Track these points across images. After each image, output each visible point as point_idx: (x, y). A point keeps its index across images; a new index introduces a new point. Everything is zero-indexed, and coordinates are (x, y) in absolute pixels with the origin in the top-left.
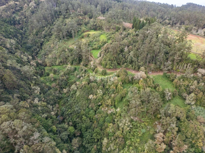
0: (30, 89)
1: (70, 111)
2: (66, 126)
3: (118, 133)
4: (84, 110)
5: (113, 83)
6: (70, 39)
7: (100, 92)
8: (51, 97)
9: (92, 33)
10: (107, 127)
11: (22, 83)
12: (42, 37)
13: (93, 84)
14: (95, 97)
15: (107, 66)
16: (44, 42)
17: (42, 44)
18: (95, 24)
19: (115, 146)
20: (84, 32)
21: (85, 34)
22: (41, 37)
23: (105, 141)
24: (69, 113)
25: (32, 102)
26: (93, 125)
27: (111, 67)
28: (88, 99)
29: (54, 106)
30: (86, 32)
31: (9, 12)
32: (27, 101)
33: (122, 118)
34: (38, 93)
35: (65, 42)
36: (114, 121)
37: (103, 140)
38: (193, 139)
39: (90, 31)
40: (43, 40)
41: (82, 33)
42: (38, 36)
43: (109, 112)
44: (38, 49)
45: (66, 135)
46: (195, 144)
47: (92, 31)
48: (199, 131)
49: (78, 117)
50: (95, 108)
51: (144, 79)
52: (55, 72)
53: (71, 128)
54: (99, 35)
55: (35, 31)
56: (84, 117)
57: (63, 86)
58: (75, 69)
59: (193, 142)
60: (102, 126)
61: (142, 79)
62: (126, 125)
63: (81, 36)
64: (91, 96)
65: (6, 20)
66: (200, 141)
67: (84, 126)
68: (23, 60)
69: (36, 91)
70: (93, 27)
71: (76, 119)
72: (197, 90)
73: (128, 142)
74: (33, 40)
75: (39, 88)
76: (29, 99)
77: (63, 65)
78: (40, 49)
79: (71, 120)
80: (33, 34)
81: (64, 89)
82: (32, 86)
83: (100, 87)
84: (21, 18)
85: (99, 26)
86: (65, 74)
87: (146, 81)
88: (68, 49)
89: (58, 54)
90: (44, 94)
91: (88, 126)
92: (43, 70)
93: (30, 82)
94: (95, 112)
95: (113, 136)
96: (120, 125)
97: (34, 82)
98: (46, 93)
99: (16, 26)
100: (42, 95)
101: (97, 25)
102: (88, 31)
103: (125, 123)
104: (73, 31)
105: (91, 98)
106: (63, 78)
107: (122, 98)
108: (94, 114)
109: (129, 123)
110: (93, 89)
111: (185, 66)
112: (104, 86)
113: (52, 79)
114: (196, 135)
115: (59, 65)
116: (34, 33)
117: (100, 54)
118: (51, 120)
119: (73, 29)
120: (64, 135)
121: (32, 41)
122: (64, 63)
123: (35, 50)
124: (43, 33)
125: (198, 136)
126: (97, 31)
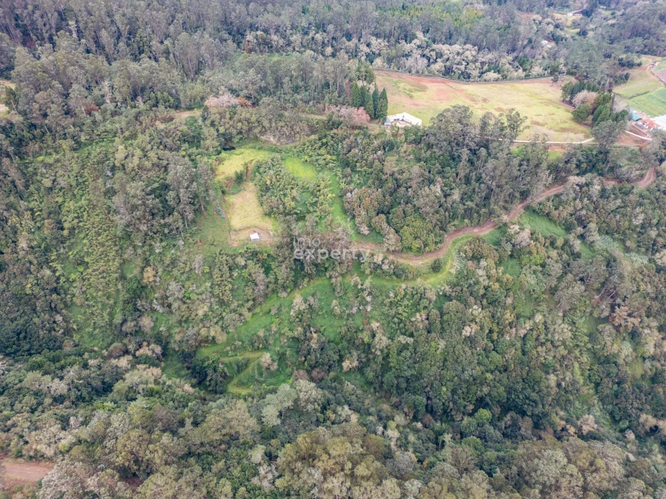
1: (446, 390)
7: (476, 311)
9: (232, 164)
12: (31, 263)
20: (214, 171)
21: (219, 178)
22: (29, 270)
23: (552, 379)
30: (217, 168)
35: (197, 239)
39: (223, 160)
51: (532, 239)
61: (532, 242)
63: (220, 192)
87: (536, 240)
94: (496, 350)
102: (217, 163)
105: (468, 334)
106: (314, 341)
113: (275, 366)
126: (234, 148)
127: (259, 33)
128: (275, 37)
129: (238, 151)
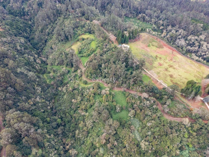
0: (34, 89)
1: (60, 108)
2: (56, 117)
3: (85, 128)
4: (68, 109)
5: (88, 94)
6: (67, 42)
7: (79, 98)
8: (49, 95)
9: (86, 36)
10: (80, 123)
11: (28, 85)
12: (46, 34)
13: (76, 92)
14: (76, 101)
15: (88, 77)
16: (48, 39)
17: (46, 41)
18: (90, 28)
19: (82, 136)
20: (79, 35)
21: (80, 37)
23: (77, 132)
24: (59, 109)
25: (35, 100)
26: (72, 121)
27: (90, 78)
28: (71, 102)
29: (50, 101)
30: (81, 35)
31: (19, 2)
32: (31, 100)
33: (88, 120)
34: (40, 92)
35: (63, 45)
36: (84, 120)
37: (76, 131)
38: (123, 139)
39: (85, 34)
40: (47, 37)
41: (77, 36)
42: (43, 33)
43: (83, 114)
44: (43, 46)
45: (55, 124)
46: (123, 142)
47: (86, 34)
48: (127, 135)
49: (64, 114)
50: (75, 109)
51: (106, 95)
52: (54, 71)
53: (59, 121)
54: (90, 41)
55: (40, 28)
56: (67, 114)
57: (59, 85)
58: (69, 71)
59: (123, 141)
60: (77, 122)
61: (105, 95)
62: (90, 124)
63: (77, 40)
64: (73, 100)
65: (16, 12)
66: (126, 141)
67: (67, 120)
68: (30, 60)
69: (38, 91)
70: (88, 30)
71: (62, 115)
72: (137, 108)
73: (90, 135)
74: (39, 36)
75: (40, 89)
76: (33, 98)
77: (60, 66)
78: (45, 45)
79: (59, 114)
80: (39, 31)
81: (59, 88)
82: (35, 87)
83: (80, 94)
84: (30, 9)
85: (93, 31)
86: (61, 75)
87: (108, 96)
88: (65, 52)
89: (57, 56)
90: (44, 92)
91: (69, 121)
92: (45, 69)
93: (34, 83)
94: (75, 111)
95: (82, 129)
96: (87, 124)
97: (37, 83)
98: (45, 91)
99: (25, 17)
100: (42, 93)
101: (91, 29)
102: (83, 34)
103: (89, 123)
104: (69, 37)
105: (73, 102)
106: (59, 78)
107: (92, 106)
108: (73, 113)
109: (92, 124)
110: (75, 95)
111: (138, 87)
112: (82, 94)
113: (52, 77)
114: (125, 137)
115: (57, 65)
116: (40, 29)
117: (87, 64)
118: (47, 113)
119: (70, 34)
120: (54, 124)
121: (38, 38)
122: (61, 64)
123: (40, 46)
124: (47, 31)
125: (126, 138)
126: (91, 34)
127: (144, 15)
128: (147, 17)
129: (92, 35)
